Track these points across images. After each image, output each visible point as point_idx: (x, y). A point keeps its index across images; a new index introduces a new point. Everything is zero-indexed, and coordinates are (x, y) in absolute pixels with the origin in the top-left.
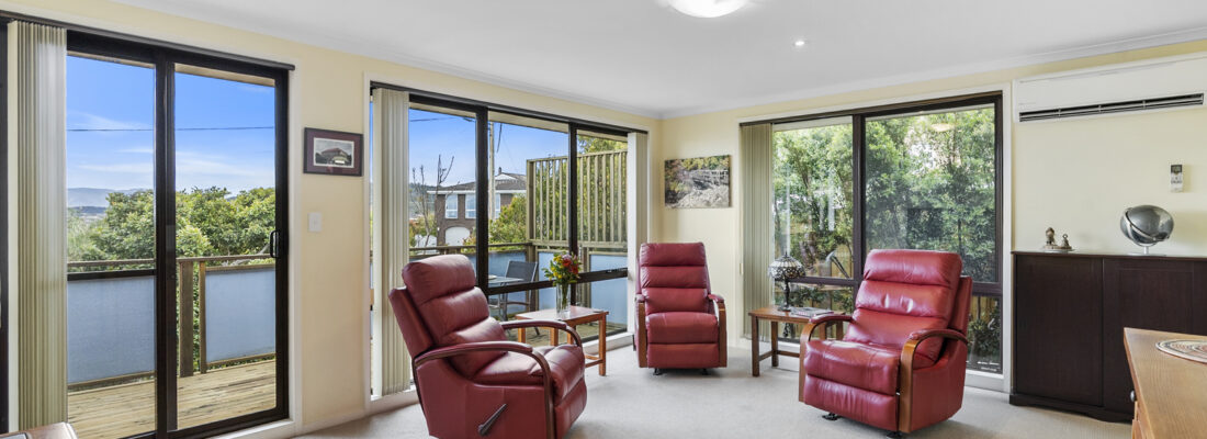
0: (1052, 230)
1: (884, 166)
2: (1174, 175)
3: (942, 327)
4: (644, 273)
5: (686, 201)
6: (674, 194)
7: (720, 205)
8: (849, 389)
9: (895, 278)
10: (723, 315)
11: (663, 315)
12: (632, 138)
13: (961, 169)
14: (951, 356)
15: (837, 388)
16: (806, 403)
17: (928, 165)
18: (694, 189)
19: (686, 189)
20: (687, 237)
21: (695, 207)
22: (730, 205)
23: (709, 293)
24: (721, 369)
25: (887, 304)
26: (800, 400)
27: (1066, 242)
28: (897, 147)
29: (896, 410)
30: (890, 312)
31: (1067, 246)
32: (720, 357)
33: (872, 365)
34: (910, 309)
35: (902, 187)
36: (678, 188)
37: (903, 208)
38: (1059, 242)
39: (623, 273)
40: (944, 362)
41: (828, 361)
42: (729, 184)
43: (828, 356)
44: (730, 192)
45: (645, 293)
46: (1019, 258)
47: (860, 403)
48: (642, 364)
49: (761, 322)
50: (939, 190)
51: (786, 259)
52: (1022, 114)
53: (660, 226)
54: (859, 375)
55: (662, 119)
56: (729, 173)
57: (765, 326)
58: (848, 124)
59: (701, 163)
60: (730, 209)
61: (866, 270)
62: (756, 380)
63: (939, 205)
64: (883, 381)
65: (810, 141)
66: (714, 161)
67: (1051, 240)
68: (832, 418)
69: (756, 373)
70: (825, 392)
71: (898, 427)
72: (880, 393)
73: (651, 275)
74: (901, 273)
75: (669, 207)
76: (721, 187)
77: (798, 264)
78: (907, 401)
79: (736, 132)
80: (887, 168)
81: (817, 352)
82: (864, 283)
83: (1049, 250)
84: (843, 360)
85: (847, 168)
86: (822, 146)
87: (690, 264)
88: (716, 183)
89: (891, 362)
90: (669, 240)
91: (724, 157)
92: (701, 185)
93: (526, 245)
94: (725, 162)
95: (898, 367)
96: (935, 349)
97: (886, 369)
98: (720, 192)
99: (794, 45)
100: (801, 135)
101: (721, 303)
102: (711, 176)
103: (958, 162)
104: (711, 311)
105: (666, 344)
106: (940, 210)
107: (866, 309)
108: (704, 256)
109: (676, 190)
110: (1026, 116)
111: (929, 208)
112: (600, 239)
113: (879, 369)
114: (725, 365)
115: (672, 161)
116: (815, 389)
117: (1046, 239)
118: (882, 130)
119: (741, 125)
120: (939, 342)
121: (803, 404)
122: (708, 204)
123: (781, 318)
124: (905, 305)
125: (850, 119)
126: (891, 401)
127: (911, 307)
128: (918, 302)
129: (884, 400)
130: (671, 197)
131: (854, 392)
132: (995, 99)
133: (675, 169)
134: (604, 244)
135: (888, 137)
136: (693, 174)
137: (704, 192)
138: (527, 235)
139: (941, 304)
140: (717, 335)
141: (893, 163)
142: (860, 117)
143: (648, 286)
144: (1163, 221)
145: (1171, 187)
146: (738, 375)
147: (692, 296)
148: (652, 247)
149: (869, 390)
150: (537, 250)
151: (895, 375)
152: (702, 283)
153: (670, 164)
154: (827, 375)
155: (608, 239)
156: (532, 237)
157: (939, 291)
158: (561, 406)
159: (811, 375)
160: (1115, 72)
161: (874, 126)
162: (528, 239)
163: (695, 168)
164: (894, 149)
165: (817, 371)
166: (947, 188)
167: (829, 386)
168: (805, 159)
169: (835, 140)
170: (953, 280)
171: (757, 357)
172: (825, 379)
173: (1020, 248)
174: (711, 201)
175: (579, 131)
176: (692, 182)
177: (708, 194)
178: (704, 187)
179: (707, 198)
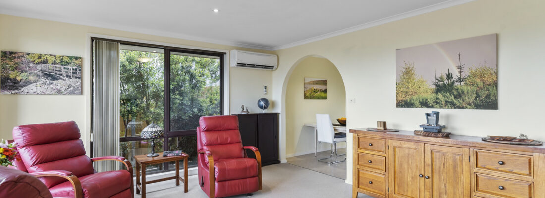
0: (243, 106)
5: (31, 88)
6: (15, 82)
7: (72, 93)
15: (233, 183)
18: (43, 79)
19: (32, 78)
22: (82, 93)
25: (219, 141)
27: (247, 110)
30: (221, 144)
33: (249, 166)
36: (21, 77)
38: (245, 110)
42: (80, 78)
44: (82, 84)
52: (238, 64)
56: (80, 70)
59: (51, 59)
60: (79, 96)
64: (254, 171)
66: (65, 59)
70: (228, 187)
76: (74, 80)
79: (86, 43)
82: (203, 133)
83: (243, 113)
88: (67, 76)
91: (77, 58)
92: (51, 76)
94: (77, 62)
97: (255, 165)
98: (72, 84)
102: (63, 70)
107: (210, 145)
109: (18, 78)
113: (252, 166)
117: (242, 109)
119: (92, 38)
122: (59, 92)
127: (229, 140)
128: (231, 137)
131: (241, 181)
132: (221, 56)
133: (16, 60)
136: (41, 67)
137: (55, 82)
153: (8, 55)
154: (228, 178)
159: (218, 182)
163: (45, 62)
172: (226, 180)
174: (63, 89)
176: (40, 73)
177: (59, 84)
178: (54, 78)
179: (59, 87)
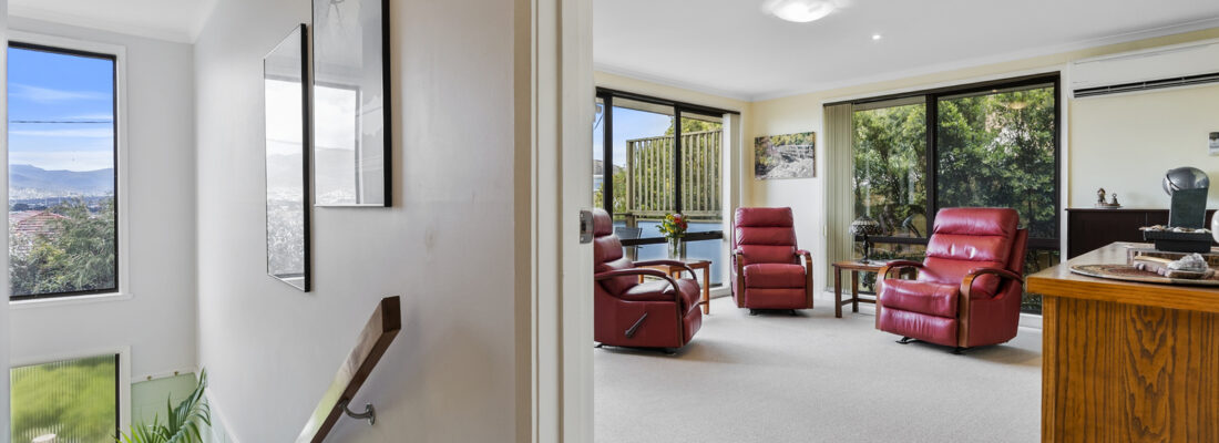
0: (1103, 190)
1: (956, 140)
2: (1212, 141)
3: (1000, 267)
4: (739, 233)
5: (774, 172)
6: (764, 167)
7: (805, 176)
8: (917, 315)
9: (960, 231)
10: (810, 265)
11: (758, 265)
12: (727, 119)
13: (1030, 142)
14: (1007, 292)
15: (909, 316)
16: (882, 330)
17: (998, 140)
18: (782, 162)
19: (774, 162)
20: (776, 202)
21: (783, 178)
22: (814, 175)
23: (796, 249)
24: (807, 311)
25: (953, 252)
26: (877, 328)
27: (1115, 200)
28: (969, 123)
29: (956, 330)
30: (957, 259)
31: (1115, 203)
32: (808, 301)
33: (937, 295)
34: (972, 256)
35: (974, 160)
36: (767, 161)
37: (976, 179)
38: (1109, 200)
39: (719, 235)
40: (1000, 297)
41: (900, 294)
42: (814, 157)
43: (900, 290)
44: (814, 164)
45: (740, 248)
46: (1072, 213)
47: (926, 327)
48: (741, 305)
49: (844, 272)
50: (1009, 161)
51: (866, 218)
52: (1076, 91)
53: (751, 195)
54: (926, 305)
55: (755, 102)
56: (813, 147)
57: (847, 276)
58: (921, 103)
59: (788, 139)
60: (814, 179)
61: (935, 225)
62: (838, 319)
63: (1008, 174)
64: (945, 306)
65: (888, 121)
66: (800, 137)
67: (1102, 199)
68: (904, 342)
69: (839, 314)
70: (897, 320)
71: (958, 343)
72: (943, 316)
73: (745, 235)
74: (966, 227)
75: (759, 178)
76: (807, 160)
77: (876, 223)
78: (965, 322)
79: (820, 112)
80: (960, 143)
81: (890, 287)
82: (934, 236)
83: (1099, 207)
84: (912, 293)
85: (922, 143)
86: (898, 125)
87: (779, 225)
88: (801, 156)
89: (953, 291)
90: (759, 205)
91: (809, 134)
92: (788, 158)
93: (626, 215)
94: (810, 138)
95: (958, 296)
96: (993, 287)
97: (948, 298)
98: (805, 164)
99: (871, 38)
100: (879, 116)
101: (808, 255)
102: (798, 150)
103: (1026, 136)
104: (799, 262)
105: (762, 288)
106: (1009, 179)
107: (935, 257)
108: (792, 219)
109: (766, 163)
110: (1079, 93)
111: (999, 178)
112: (695, 209)
113: (942, 298)
114: (811, 307)
115: (761, 138)
116: (889, 317)
117: (1098, 198)
118: (955, 109)
119: (825, 105)
120: (997, 281)
121: (879, 331)
122: (795, 175)
123: (861, 268)
124: (968, 253)
125: (924, 98)
126: (952, 324)
127: (973, 253)
128: (980, 249)
129: (948, 322)
130: (761, 170)
131: (921, 318)
132: (1053, 79)
133: (764, 145)
134: (699, 213)
135: (961, 115)
136: (781, 149)
137: (791, 164)
138: (628, 207)
139: (999, 251)
140: (805, 282)
141: (965, 138)
142: (933, 97)
143: (742, 244)
144: (1199, 179)
145: (1209, 151)
146: (823, 316)
147: (782, 251)
148: (746, 212)
149: (934, 315)
150: (636, 219)
151: (956, 302)
152: (790, 241)
153: (759, 141)
154: (899, 305)
155: (702, 208)
156: (631, 208)
157: (997, 240)
158: (688, 318)
159: (885, 306)
160: (1156, 54)
161: (946, 105)
162: (628, 210)
163: (783, 144)
164: (966, 125)
165: (892, 304)
166: (1017, 159)
167: (900, 315)
168: (882, 136)
169: (909, 119)
170: (1010, 230)
171: (839, 303)
172: (898, 309)
173: (1075, 206)
174: (798, 172)
175: (683, 114)
176: (780, 156)
177: (794, 166)
178: (791, 161)
179: (794, 170)
